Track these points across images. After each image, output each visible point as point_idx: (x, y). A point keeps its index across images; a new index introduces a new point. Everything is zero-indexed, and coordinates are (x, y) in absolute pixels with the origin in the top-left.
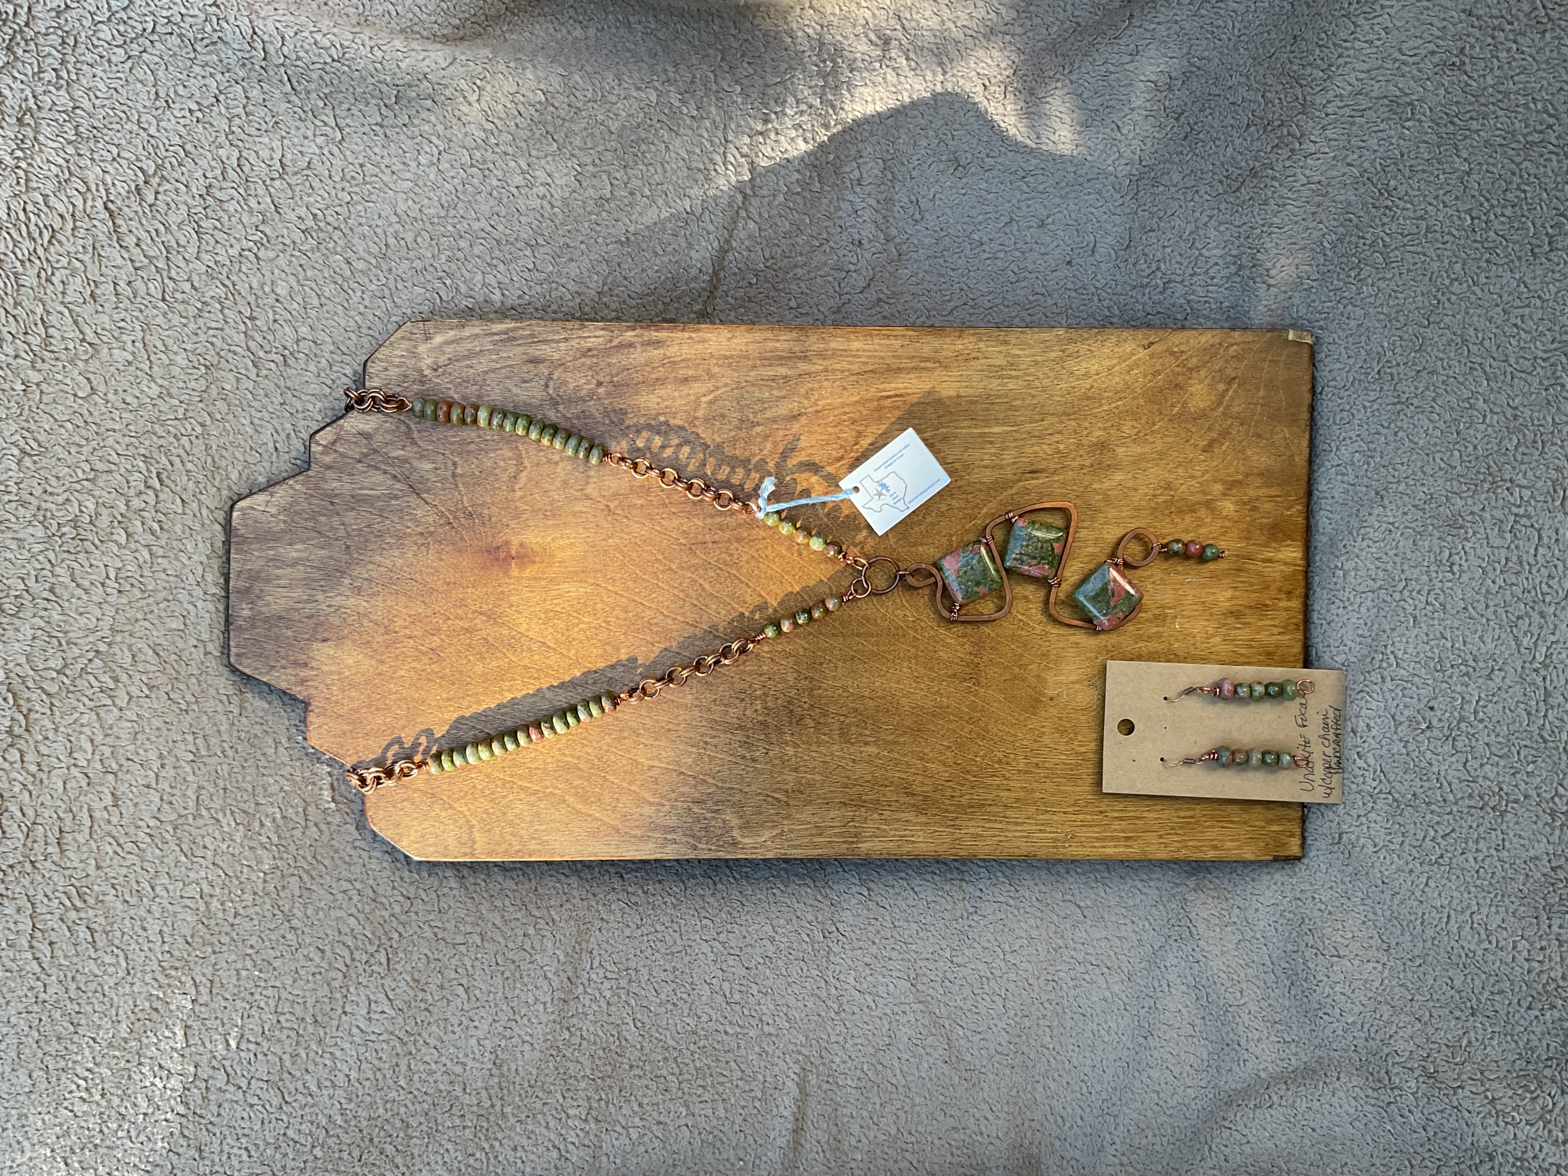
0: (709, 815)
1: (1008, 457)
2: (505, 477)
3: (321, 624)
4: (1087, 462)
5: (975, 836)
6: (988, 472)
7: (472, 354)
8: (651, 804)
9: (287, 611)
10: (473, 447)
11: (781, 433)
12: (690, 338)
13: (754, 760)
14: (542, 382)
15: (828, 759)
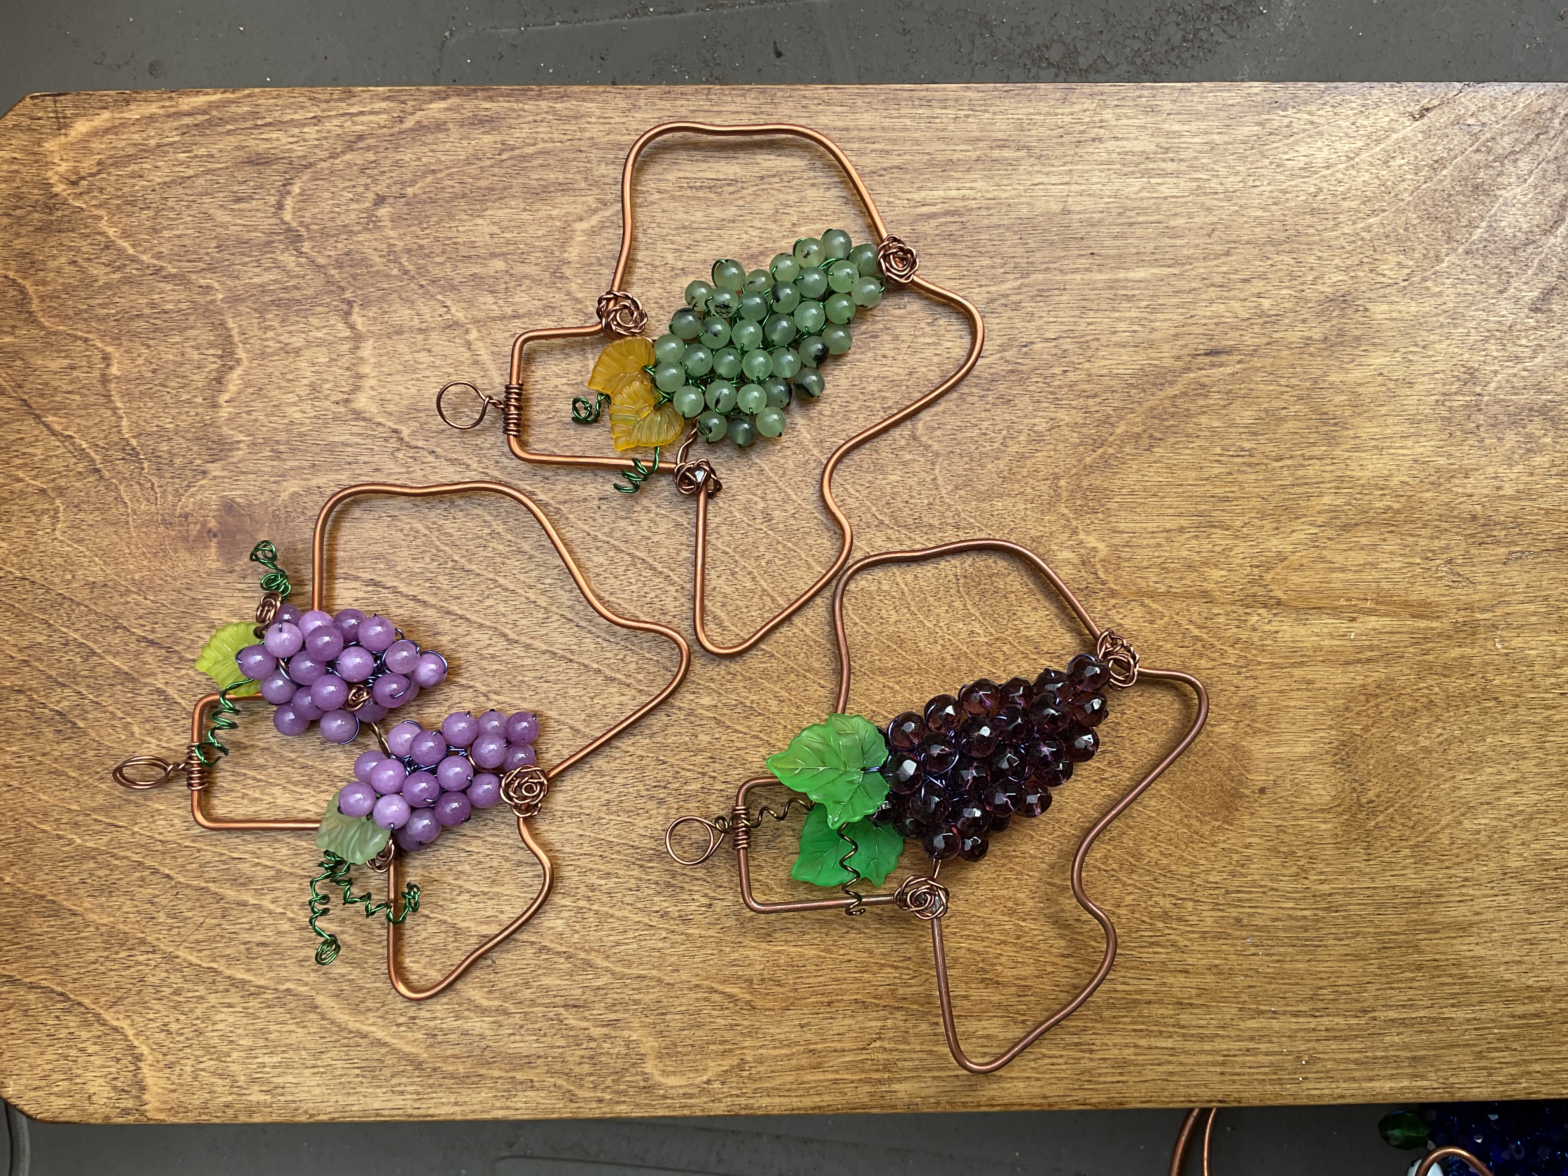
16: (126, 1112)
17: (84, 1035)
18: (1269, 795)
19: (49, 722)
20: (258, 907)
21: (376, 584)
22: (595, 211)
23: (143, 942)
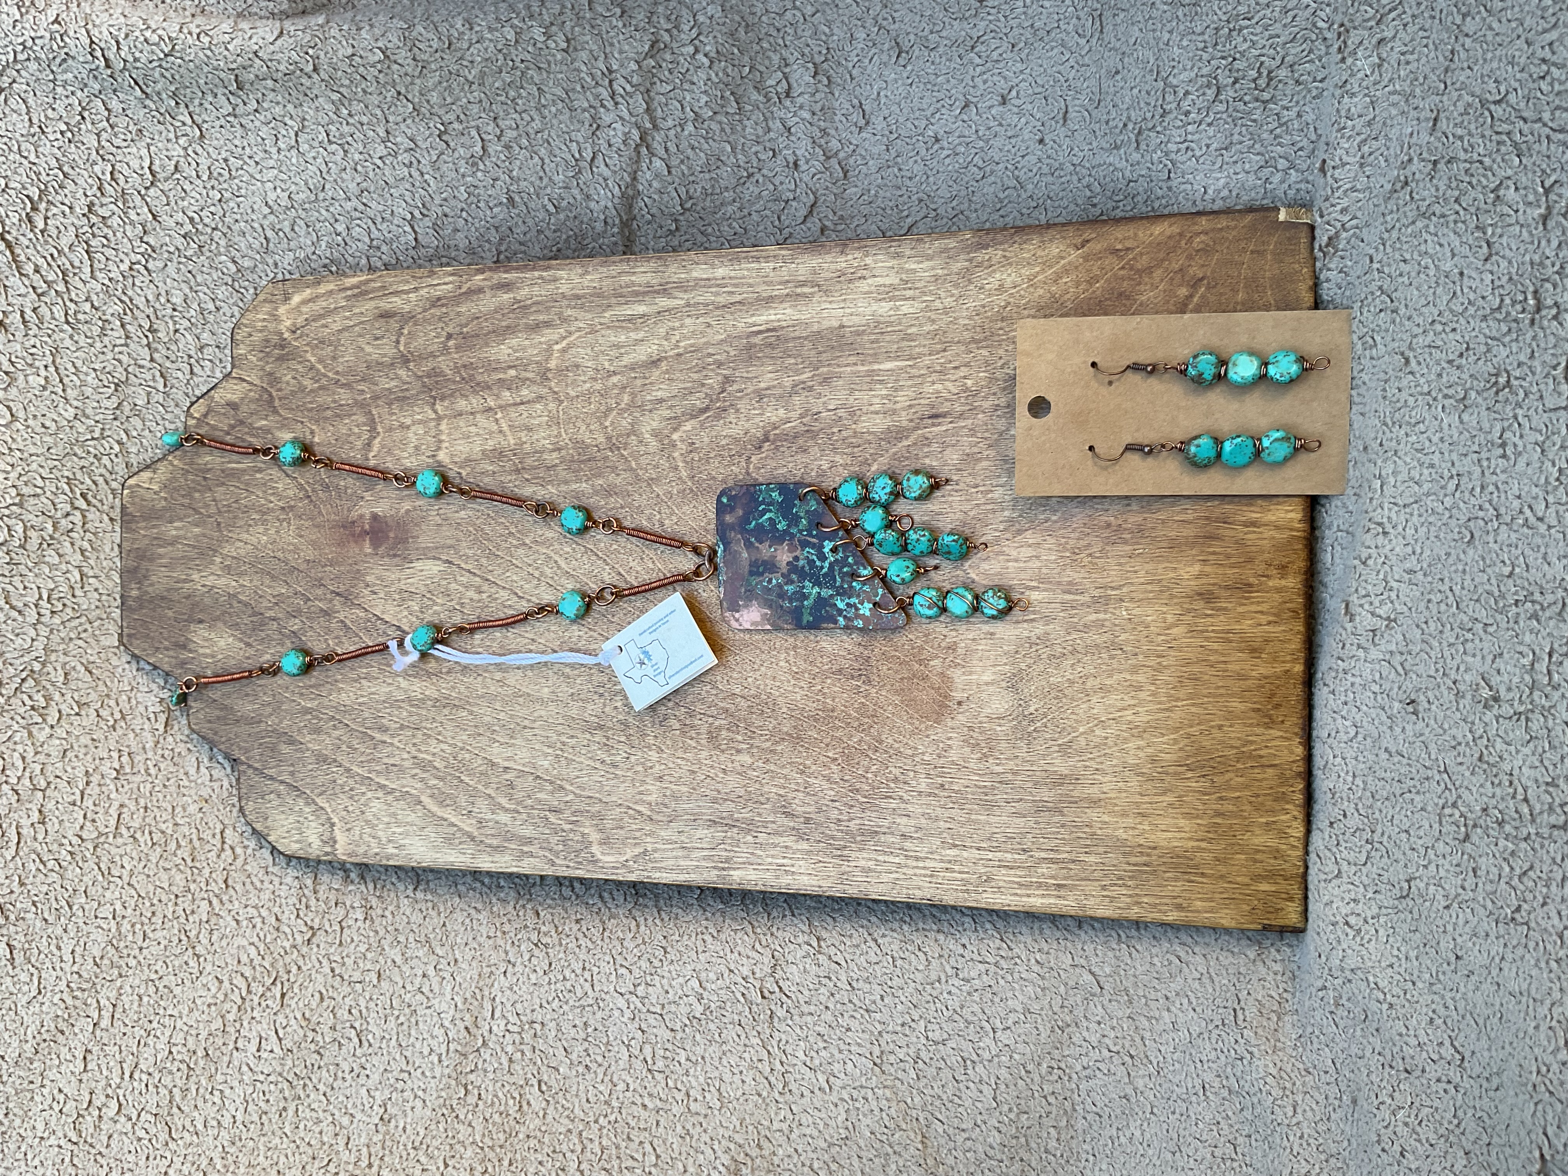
0: (567, 827)
1: (903, 399)
2: (359, 444)
3: (195, 605)
4: (1003, 401)
5: (867, 871)
6: (878, 419)
7: (329, 312)
8: (507, 810)
9: (168, 590)
10: (329, 413)
11: (639, 382)
12: (541, 277)
13: (614, 765)
14: (394, 338)
15: (695, 768)
16: (327, 854)
17: (307, 810)
18: (965, 707)
19: (288, 637)
20: (392, 744)
21: (450, 563)
22: (565, 338)
23: (335, 761)
